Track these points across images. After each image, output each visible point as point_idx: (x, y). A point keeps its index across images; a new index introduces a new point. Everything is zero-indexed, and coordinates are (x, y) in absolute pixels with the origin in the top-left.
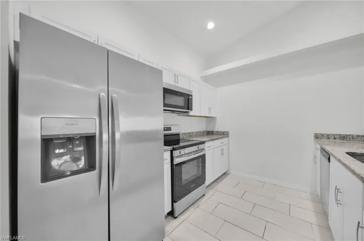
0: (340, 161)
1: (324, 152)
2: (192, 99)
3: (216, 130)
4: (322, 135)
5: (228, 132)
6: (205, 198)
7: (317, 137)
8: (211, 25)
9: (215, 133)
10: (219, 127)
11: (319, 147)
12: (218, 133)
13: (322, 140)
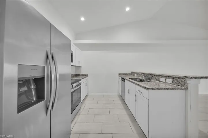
0: (128, 80)
1: (123, 79)
2: (73, 56)
3: (81, 73)
4: (121, 74)
5: (88, 74)
6: (81, 110)
7: (119, 74)
8: (83, 19)
9: (80, 75)
10: (83, 72)
11: (120, 78)
12: (82, 75)
13: (121, 76)
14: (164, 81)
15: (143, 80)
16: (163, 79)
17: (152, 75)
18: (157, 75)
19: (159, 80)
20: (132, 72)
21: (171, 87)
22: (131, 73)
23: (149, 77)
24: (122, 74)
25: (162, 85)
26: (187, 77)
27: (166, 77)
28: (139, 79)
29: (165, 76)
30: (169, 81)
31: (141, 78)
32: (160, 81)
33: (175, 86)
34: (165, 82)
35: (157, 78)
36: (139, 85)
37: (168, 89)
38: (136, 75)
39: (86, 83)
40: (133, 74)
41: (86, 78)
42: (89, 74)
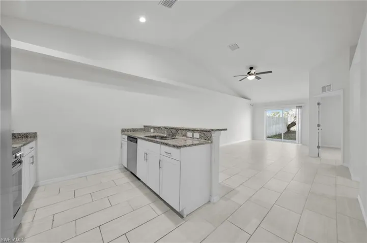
0: (144, 139)
1: (131, 139)
5: (36, 133)
7: (123, 131)
13: (126, 133)
14: (191, 136)
15: (166, 137)
16: (190, 134)
17: (177, 130)
18: (183, 130)
19: (185, 135)
20: (145, 126)
21: (198, 142)
22: (143, 127)
23: (173, 132)
24: (128, 130)
25: (189, 142)
26: (212, 130)
27: (194, 131)
28: (160, 136)
29: (192, 130)
30: (197, 135)
31: (162, 135)
32: (187, 137)
33: (203, 140)
34: (193, 137)
35: (184, 132)
36: (167, 144)
37: (195, 145)
38: (152, 130)
39: (32, 157)
40: (146, 128)
41: (32, 144)
42: (38, 134)
